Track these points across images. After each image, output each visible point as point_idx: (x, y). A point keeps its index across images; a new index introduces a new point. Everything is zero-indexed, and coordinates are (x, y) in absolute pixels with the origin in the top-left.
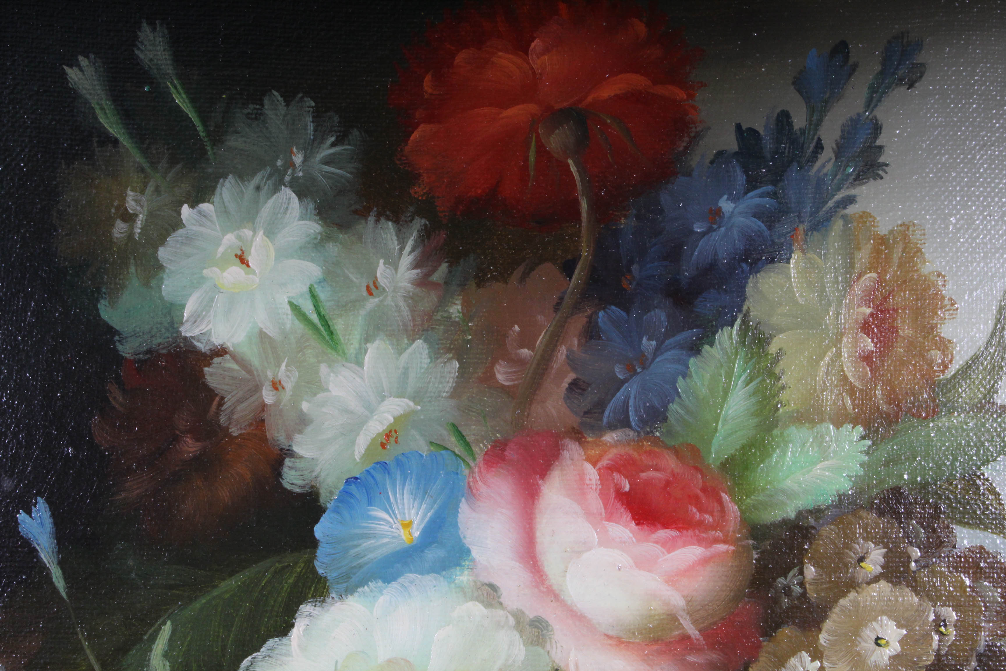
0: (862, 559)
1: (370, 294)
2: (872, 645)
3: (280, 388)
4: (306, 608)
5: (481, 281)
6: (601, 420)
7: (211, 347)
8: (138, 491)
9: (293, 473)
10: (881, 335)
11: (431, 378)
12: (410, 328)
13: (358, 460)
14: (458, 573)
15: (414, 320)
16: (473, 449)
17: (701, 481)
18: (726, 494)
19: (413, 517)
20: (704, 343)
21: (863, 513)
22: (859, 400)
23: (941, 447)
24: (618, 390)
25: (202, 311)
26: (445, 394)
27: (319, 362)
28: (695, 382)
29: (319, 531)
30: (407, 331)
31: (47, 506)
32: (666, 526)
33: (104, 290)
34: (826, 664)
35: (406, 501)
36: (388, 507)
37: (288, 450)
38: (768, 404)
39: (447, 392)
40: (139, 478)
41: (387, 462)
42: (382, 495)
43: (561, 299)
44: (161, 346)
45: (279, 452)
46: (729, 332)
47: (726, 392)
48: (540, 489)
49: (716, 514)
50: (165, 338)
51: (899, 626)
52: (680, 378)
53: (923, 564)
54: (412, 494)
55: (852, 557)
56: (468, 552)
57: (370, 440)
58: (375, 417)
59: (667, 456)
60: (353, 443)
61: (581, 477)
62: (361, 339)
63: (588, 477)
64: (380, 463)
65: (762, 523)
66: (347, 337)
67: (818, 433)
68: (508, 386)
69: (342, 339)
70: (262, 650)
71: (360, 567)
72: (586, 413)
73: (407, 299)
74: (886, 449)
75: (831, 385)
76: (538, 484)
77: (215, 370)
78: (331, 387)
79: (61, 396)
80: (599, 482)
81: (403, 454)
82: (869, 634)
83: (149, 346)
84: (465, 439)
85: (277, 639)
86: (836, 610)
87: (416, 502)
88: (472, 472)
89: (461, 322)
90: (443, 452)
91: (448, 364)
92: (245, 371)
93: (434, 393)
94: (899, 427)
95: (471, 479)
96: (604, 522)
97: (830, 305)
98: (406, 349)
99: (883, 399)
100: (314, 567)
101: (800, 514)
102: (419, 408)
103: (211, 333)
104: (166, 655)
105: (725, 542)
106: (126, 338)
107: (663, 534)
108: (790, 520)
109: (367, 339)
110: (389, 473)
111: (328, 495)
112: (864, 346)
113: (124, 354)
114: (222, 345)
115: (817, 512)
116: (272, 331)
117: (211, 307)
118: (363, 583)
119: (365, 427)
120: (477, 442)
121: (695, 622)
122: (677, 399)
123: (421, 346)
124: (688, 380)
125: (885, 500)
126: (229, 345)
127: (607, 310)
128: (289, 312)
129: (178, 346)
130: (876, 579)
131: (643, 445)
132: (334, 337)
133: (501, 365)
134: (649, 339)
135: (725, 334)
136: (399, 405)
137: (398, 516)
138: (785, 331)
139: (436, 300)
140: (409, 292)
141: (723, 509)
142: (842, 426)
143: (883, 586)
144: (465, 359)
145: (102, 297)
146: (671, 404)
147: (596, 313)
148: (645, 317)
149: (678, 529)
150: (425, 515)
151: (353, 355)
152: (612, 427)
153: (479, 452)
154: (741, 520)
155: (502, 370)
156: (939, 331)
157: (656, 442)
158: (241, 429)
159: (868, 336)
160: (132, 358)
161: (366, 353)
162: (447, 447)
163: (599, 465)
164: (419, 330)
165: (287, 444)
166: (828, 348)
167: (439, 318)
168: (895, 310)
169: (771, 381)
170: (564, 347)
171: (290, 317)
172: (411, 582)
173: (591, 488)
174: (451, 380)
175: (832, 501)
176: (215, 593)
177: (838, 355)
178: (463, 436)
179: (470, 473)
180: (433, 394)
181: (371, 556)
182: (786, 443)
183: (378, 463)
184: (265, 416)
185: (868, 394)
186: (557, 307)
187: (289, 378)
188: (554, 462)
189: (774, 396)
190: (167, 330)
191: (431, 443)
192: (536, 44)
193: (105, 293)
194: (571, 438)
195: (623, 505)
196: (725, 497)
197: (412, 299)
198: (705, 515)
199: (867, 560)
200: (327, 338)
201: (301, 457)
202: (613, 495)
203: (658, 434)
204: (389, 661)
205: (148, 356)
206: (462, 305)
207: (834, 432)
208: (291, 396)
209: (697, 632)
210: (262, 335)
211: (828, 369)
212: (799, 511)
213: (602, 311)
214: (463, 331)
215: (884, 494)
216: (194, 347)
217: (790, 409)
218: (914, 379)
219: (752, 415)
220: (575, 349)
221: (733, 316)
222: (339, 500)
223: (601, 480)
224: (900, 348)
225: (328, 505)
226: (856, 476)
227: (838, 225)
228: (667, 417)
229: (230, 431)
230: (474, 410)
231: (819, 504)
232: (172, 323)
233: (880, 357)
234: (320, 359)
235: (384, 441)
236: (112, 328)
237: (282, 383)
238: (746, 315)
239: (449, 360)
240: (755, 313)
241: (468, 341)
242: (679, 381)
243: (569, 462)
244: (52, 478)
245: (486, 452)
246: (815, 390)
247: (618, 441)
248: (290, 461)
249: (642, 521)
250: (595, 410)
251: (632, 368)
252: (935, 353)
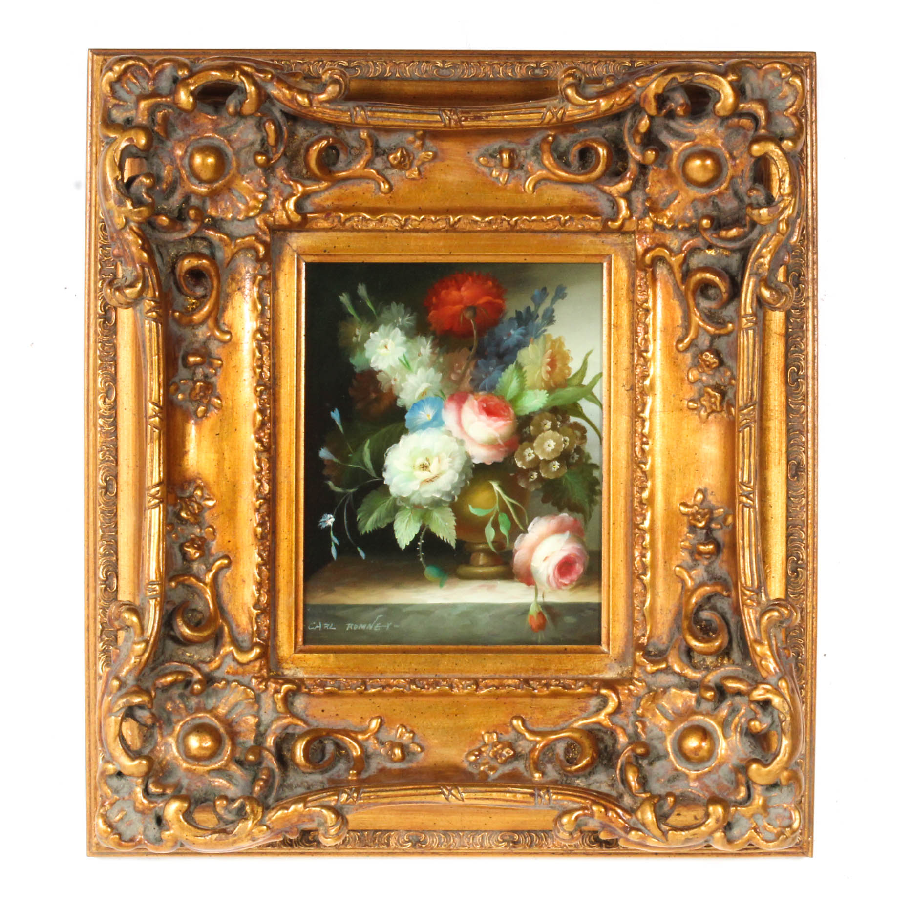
0: (545, 425)
1: (419, 356)
2: (547, 446)
3: (396, 380)
4: (403, 436)
5: (448, 353)
6: (479, 389)
7: (378, 370)
8: (360, 406)
9: (399, 402)
10: (552, 366)
11: (435, 378)
12: (429, 365)
13: (416, 399)
14: (441, 428)
15: (430, 363)
17: (504, 404)
18: (511, 408)
19: (430, 413)
20: (506, 369)
21: (546, 413)
22: (546, 384)
23: (566, 396)
24: (483, 381)
25: (376, 360)
27: (406, 374)
28: (503, 379)
29: (406, 417)
31: (338, 410)
32: (495, 416)
34: (535, 451)
35: (428, 409)
36: (424, 411)
37: (398, 396)
38: (522, 384)
39: (439, 381)
40: (361, 403)
41: (423, 399)
42: (422, 408)
43: (469, 357)
44: (365, 370)
45: (396, 397)
47: (511, 381)
48: (462, 406)
49: (508, 413)
50: (366, 368)
51: (554, 442)
53: (561, 427)
54: (430, 408)
55: (543, 424)
56: (444, 422)
57: (419, 394)
58: (420, 388)
59: (495, 398)
60: (415, 394)
61: (473, 403)
63: (475, 403)
65: (520, 415)
66: (413, 367)
67: (535, 392)
68: (455, 380)
70: (392, 446)
71: (417, 426)
72: (475, 387)
73: (428, 357)
74: (552, 396)
75: (539, 380)
77: (379, 376)
78: (409, 380)
80: (478, 405)
81: (427, 397)
82: (546, 444)
83: (362, 370)
84: (443, 394)
85: (396, 444)
86: (538, 437)
87: (431, 410)
88: (445, 402)
89: (442, 363)
90: (438, 397)
92: (387, 376)
94: (556, 391)
95: (445, 404)
96: (479, 415)
98: (428, 370)
99: (552, 383)
100: (405, 426)
101: (529, 413)
102: (432, 385)
103: (378, 366)
104: (368, 448)
105: (510, 420)
106: (357, 367)
107: (494, 418)
108: (527, 414)
109: (418, 367)
110: (424, 402)
111: (408, 408)
112: (548, 369)
113: (356, 372)
114: (381, 369)
115: (534, 413)
116: (394, 366)
117: (378, 359)
118: (417, 430)
119: (418, 390)
120: (447, 394)
121: (502, 440)
122: (498, 383)
123: (432, 369)
124: (501, 378)
126: (383, 369)
127: (480, 360)
128: (398, 360)
129: (370, 370)
130: (549, 430)
131: (489, 395)
132: (410, 367)
133: (453, 374)
134: (491, 368)
135: (511, 366)
136: (426, 385)
137: (426, 413)
138: (527, 365)
139: (436, 357)
140: (429, 355)
142: (541, 390)
143: (551, 432)
144: (444, 373)
147: (478, 361)
148: (490, 362)
149: (498, 417)
150: (433, 413)
151: (415, 372)
152: (481, 390)
153: (447, 397)
154: (514, 414)
155: (453, 376)
156: (568, 365)
157: (493, 394)
158: (386, 391)
159: (549, 367)
160: (358, 373)
161: (418, 371)
163: (478, 400)
164: (431, 365)
166: (538, 370)
167: (437, 362)
168: (556, 360)
169: (523, 378)
170: (469, 370)
171: (398, 362)
172: (430, 430)
173: (476, 406)
174: (440, 378)
175: (538, 410)
176: (380, 432)
177: (541, 371)
180: (435, 382)
181: (419, 423)
182: (527, 395)
183: (421, 400)
184: (392, 388)
185: (548, 382)
186: (467, 359)
187: (398, 378)
188: (466, 399)
189: (524, 383)
190: (367, 365)
191: (435, 394)
192: (463, 289)
193: (351, 356)
194: (471, 393)
195: (484, 410)
197: (430, 358)
198: (505, 413)
199: (547, 425)
200: (408, 367)
201: (401, 398)
202: (481, 408)
203: (493, 392)
204: (424, 450)
205: (362, 372)
206: (443, 359)
207: (539, 392)
208: (399, 382)
209: (502, 443)
210: (391, 367)
211: (538, 375)
214: (443, 365)
215: (552, 408)
216: (374, 370)
217: (528, 386)
218: (561, 378)
219: (518, 387)
220: (472, 370)
221: (513, 361)
222: (411, 409)
224: (557, 370)
225: (408, 410)
226: (544, 403)
227: (542, 337)
228: (496, 388)
229: (383, 391)
230: (446, 386)
231: (535, 411)
233: (552, 372)
235: (423, 394)
236: (353, 365)
238: (517, 361)
239: (439, 373)
240: (519, 361)
241: (444, 368)
242: (499, 378)
243: (470, 399)
244: (339, 403)
245: (449, 397)
246: (534, 381)
247: (483, 394)
248: (399, 399)
249: (489, 415)
250: (477, 386)
251: (486, 375)
252: (567, 371)
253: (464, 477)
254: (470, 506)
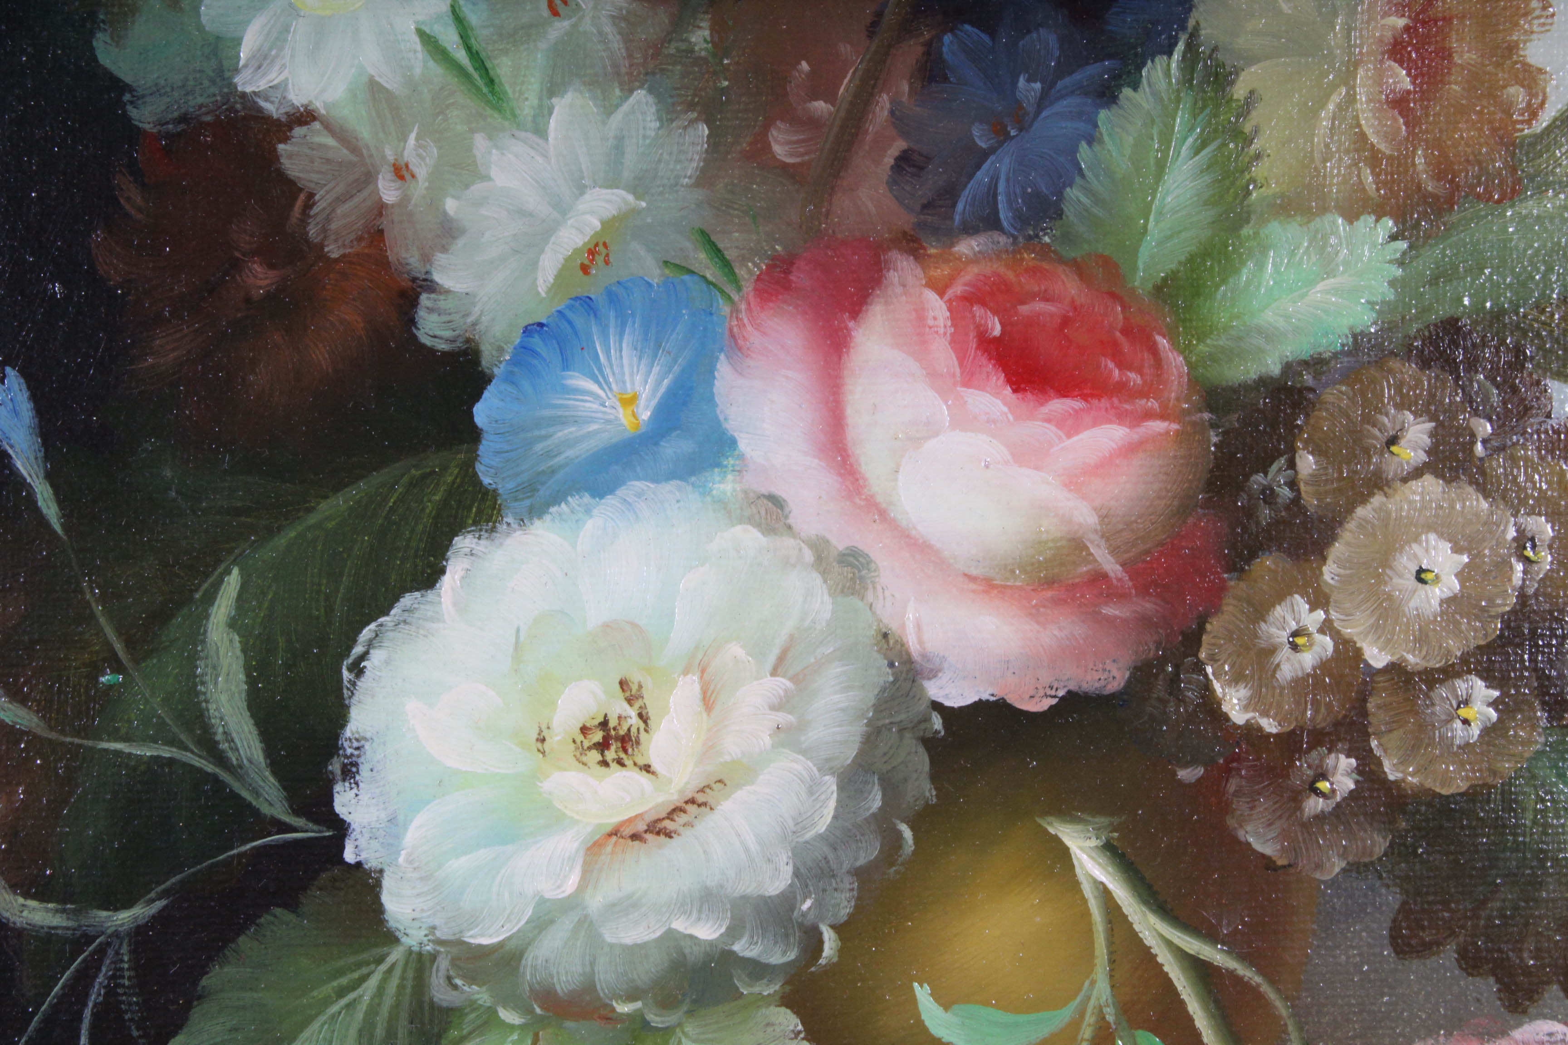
0: (1393, 441)
1: (555, 13)
2: (1412, 582)
3: (408, 176)
4: (464, 542)
6: (952, 218)
7: (287, 109)
8: (175, 354)
9: (434, 317)
10: (1423, 62)
11: (662, 154)
12: (623, 70)
13: (543, 294)
14: (717, 478)
15: (630, 56)
16: (737, 271)
17: (1121, 317)
18: (1164, 337)
19: (638, 388)
20: (1122, 85)
21: (1394, 364)
22: (1386, 175)
23: (1525, 250)
24: (978, 167)
25: (270, 49)
26: (687, 180)
27: (472, 131)
28: (1109, 151)
29: (481, 413)
30: (618, 74)
31: (22, 381)
32: (1063, 392)
33: (102, 17)
34: (1334, 615)
35: (626, 361)
36: (596, 372)
37: (425, 280)
38: (1232, 184)
39: (690, 177)
40: (175, 332)
41: (593, 297)
42: (585, 352)
43: (879, 15)
44: (204, 109)
45: (410, 284)
46: (1165, 65)
47: (1161, 166)
48: (850, 335)
49: (1147, 370)
50: (209, 96)
51: (1457, 549)
52: (1083, 146)
53: (1495, 446)
54: (636, 349)
55: (1377, 437)
56: (733, 443)
57: (562, 261)
58: (569, 222)
59: (1063, 277)
60: (534, 265)
61: (920, 315)
62: (542, 91)
63: (931, 314)
64: (580, 299)
65: (1224, 384)
66: (518, 89)
67: (1317, 232)
68: (793, 165)
69: (509, 91)
70: (393, 612)
71: (553, 471)
72: (925, 207)
73: (617, 21)
74: (1432, 256)
75: (1338, 151)
76: (846, 328)
77: (296, 149)
78: (494, 172)
79: (37, 197)
80: (949, 323)
81: (618, 282)
82: (1406, 564)
83: (183, 110)
84: (723, 255)
85: (417, 594)
86: (1351, 525)
87: (643, 362)
88: (735, 310)
89: (710, 59)
90: (686, 278)
91: (690, 131)
92: (346, 148)
93: (669, 179)
94: (1454, 218)
95: (735, 322)
96: (959, 389)
97: (1335, 14)
98: (617, 106)
99: (1427, 172)
100: (475, 475)
101: (1288, 367)
102: (644, 204)
103: (286, 85)
104: (232, 624)
105: (1162, 417)
106: (143, 96)
107: (1058, 405)
108: (1272, 377)
109: (553, 89)
110: (595, 315)
111: (495, 353)
112: (1394, 83)
113: (141, 125)
114: (306, 107)
115: (1317, 363)
116: (390, 81)
117: (285, 40)
118: (557, 498)
119: (553, 239)
120: (744, 259)
121: (1114, 551)
122: (1078, 180)
123: (644, 100)
124: (1096, 147)
125: (1431, 340)
126: (319, 106)
127: (959, 33)
128: (419, 47)
129: (231, 109)
130: (1417, 473)
131: (1022, 259)
132: (496, 87)
133: (779, 129)
134: (1029, 81)
135: (1159, 67)
136: (608, 201)
137: (614, 386)
138: (1259, 61)
139: (667, 21)
140: (621, 9)
141: (1158, 362)
142: (1357, 219)
143: (1430, 484)
144: (720, 120)
145: (99, 28)
146: (1068, 189)
147: (940, 39)
148: (1021, 43)
149: (1085, 397)
150: (658, 383)
151: (530, 118)
152: (969, 229)
153: (746, 276)
154: (1189, 380)
155: (781, 137)
156: (1522, 53)
157: (1045, 252)
158: (344, 245)
159: (1401, 65)
160: (155, 131)
161: (550, 114)
162: (693, 268)
163: (950, 293)
164: (639, 73)
165: (423, 270)
166: (1333, 87)
167: (672, 51)
168: (1448, 20)
169: (1237, 146)
170: (885, 97)
171: (420, 55)
172: (639, 495)
173: (937, 332)
174: (696, 157)
175: (1343, 345)
176: (312, 519)
177: (1351, 98)
178: (719, 251)
179: (732, 313)
180: (665, 181)
181: (570, 453)
182: (1264, 250)
183: (576, 299)
184: (384, 223)
185: (1401, 162)
186: (872, 29)
187: (422, 158)
188: (873, 289)
189: (1243, 172)
190: (213, 82)
191: (666, 263)
193: (103, 22)
194: (901, 250)
195: (990, 359)
196: (1163, 342)
197: (626, 21)
198: (1129, 374)
199: (1403, 442)
200: (485, 90)
201: (448, 292)
202: (973, 344)
203: (1047, 239)
204: (607, 627)
205: (182, 126)
206: (712, 30)
207: (1344, 229)
208: (427, 189)
209: (1119, 568)
210: (374, 88)
211: (1333, 123)
212: (1287, 363)
213: (949, 35)
214: (714, 73)
215: (1430, 331)
216: (260, 110)
217: (1270, 192)
218: (1480, 136)
219: (1206, 203)
220: (905, 99)
221: (1170, 37)
222: (514, 362)
223: (953, 318)
224: (1456, 83)
225: (496, 371)
226: (1383, 302)
228: (1062, 210)
229: (326, 249)
230: (736, 206)
231: (1321, 349)
232: (220, 71)
233: (1422, 99)
234: (473, 125)
235: (587, 262)
236: (119, 80)
237: (411, 167)
238: (1194, 34)
239: (692, 122)
240: (1209, 31)
241: (723, 91)
242: (1081, 149)
243: (899, 290)
244: (28, 334)
245: (759, 276)
246: (1312, 160)
247: (979, 252)
248: (429, 299)
249: (1023, 386)
250: (941, 203)
251: (1001, 135)
252: (1518, 94)
253: (875, 801)
254: (922, 993)
